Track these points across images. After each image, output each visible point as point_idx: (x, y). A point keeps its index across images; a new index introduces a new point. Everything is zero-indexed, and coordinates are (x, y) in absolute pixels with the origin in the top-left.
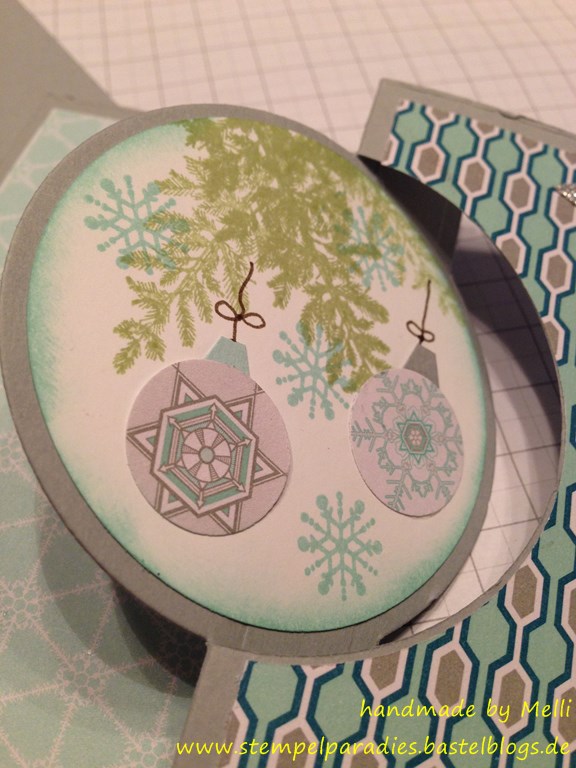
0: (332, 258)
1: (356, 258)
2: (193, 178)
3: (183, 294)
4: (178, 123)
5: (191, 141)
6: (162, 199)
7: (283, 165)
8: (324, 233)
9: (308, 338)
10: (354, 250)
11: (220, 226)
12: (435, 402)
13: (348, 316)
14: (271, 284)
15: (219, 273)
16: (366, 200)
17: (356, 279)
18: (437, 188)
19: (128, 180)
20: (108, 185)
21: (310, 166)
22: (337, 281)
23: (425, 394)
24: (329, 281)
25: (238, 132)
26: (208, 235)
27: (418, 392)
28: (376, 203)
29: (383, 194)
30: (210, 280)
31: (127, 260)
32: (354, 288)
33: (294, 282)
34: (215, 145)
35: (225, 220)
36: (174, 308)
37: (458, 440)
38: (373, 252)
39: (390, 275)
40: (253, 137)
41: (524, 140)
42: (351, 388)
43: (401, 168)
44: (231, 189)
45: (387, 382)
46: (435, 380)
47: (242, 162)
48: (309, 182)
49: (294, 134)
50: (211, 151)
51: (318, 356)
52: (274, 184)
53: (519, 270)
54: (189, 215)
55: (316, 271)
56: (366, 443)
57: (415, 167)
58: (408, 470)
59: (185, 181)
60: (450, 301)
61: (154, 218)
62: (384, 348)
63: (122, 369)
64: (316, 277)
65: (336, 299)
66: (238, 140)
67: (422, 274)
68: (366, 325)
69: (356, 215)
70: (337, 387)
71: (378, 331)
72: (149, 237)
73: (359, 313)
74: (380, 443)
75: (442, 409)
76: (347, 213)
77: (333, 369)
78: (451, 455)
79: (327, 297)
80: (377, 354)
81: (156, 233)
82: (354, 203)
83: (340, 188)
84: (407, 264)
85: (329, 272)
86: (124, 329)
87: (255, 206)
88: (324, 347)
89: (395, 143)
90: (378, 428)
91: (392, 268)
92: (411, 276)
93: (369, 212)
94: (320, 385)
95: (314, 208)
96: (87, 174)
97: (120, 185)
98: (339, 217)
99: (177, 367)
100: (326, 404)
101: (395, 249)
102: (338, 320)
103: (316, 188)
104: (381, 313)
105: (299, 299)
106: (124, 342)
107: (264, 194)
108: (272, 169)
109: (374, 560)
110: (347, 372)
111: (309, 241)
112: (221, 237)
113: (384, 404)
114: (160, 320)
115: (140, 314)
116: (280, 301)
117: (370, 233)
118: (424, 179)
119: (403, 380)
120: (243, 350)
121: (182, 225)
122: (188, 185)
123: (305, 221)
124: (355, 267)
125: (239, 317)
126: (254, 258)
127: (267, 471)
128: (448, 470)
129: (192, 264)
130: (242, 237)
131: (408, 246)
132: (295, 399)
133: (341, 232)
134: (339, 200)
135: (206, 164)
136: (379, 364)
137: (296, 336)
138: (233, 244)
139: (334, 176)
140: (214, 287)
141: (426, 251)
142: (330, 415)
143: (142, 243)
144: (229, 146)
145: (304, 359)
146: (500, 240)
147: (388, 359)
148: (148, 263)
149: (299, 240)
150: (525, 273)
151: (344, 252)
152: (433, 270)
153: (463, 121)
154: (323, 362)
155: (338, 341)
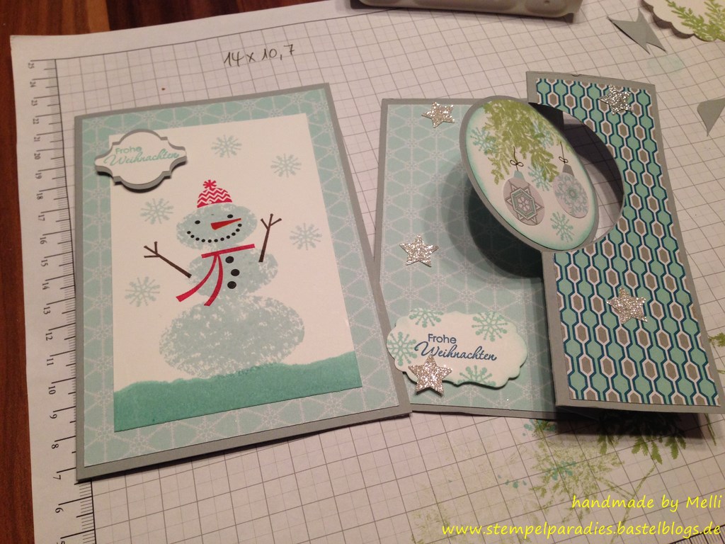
0: (533, 140)
1: (539, 139)
2: (491, 124)
3: (502, 160)
4: (480, 107)
5: (486, 112)
6: (487, 132)
7: (511, 113)
8: (528, 133)
9: (535, 167)
10: (537, 136)
11: (502, 137)
12: (575, 182)
13: (543, 158)
14: (521, 152)
15: (507, 152)
16: (536, 118)
17: (541, 146)
18: (558, 108)
19: (477, 128)
20: (473, 132)
21: (517, 111)
22: (536, 148)
23: (571, 179)
24: (534, 148)
25: (496, 105)
26: (501, 141)
27: (569, 179)
28: (538, 118)
29: (539, 114)
30: (506, 154)
31: (486, 153)
32: (541, 149)
33: (526, 150)
34: (493, 112)
35: (503, 135)
36: (501, 164)
37: (585, 193)
38: (543, 136)
39: (549, 142)
40: (500, 106)
41: (583, 83)
42: (551, 181)
43: (545, 104)
44: (501, 124)
45: (560, 177)
46: (573, 174)
47: (500, 115)
48: (519, 116)
49: (510, 101)
50: (492, 114)
51: (539, 172)
52: (511, 120)
53: (594, 130)
54: (494, 135)
55: (530, 145)
56: (560, 197)
57: (549, 103)
58: (573, 204)
59: (489, 125)
60: (568, 147)
61: (487, 139)
62: (556, 167)
63: (497, 184)
64: (531, 148)
65: (538, 154)
66: (496, 107)
67: (558, 140)
68: (548, 160)
69: (534, 124)
70: (547, 181)
71: (552, 161)
72: (488, 145)
73: (546, 157)
74: (563, 196)
75: (578, 184)
76: (532, 124)
77: (544, 175)
78: (584, 198)
79: (535, 153)
80: (554, 169)
81: (489, 143)
82: (533, 120)
83: (527, 116)
84: (553, 138)
85: (533, 145)
86: (493, 172)
87: (508, 128)
88: (540, 169)
89: (540, 95)
90: (562, 193)
91: (549, 140)
92: (555, 142)
93: (537, 122)
94: (543, 181)
95: (523, 125)
96: (468, 130)
97: (476, 131)
98: (530, 126)
99: (509, 181)
100: (546, 187)
101: (548, 133)
102: (541, 160)
103: (521, 118)
104: (551, 156)
105: (529, 156)
106: (495, 176)
107: (509, 124)
108: (509, 115)
109: (572, 231)
110: (548, 176)
111: (525, 136)
112: (504, 140)
113: (561, 184)
114: (500, 168)
115: (495, 167)
116: (525, 157)
117: (540, 129)
118: (554, 106)
119: (564, 176)
120: (521, 173)
121: (494, 139)
122: (491, 126)
123: (522, 129)
124: (539, 142)
125: (517, 164)
126: (513, 145)
127: (539, 207)
128: (585, 203)
129: (500, 151)
130: (509, 139)
131: (551, 131)
132: (538, 186)
133: (532, 131)
134: (528, 119)
135: (493, 118)
136: (555, 172)
137: (532, 167)
138: (507, 141)
139: (525, 112)
140: (508, 156)
141: (556, 131)
142: (548, 190)
143: (487, 147)
144: (496, 111)
145: (536, 174)
146: (585, 122)
147: (557, 170)
148: (491, 152)
149: (523, 136)
150: (596, 131)
151: (535, 137)
152: (561, 138)
153: (560, 81)
154: (541, 174)
155: (543, 167)
